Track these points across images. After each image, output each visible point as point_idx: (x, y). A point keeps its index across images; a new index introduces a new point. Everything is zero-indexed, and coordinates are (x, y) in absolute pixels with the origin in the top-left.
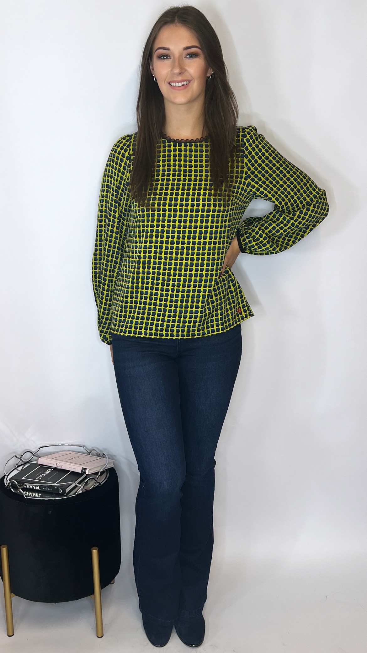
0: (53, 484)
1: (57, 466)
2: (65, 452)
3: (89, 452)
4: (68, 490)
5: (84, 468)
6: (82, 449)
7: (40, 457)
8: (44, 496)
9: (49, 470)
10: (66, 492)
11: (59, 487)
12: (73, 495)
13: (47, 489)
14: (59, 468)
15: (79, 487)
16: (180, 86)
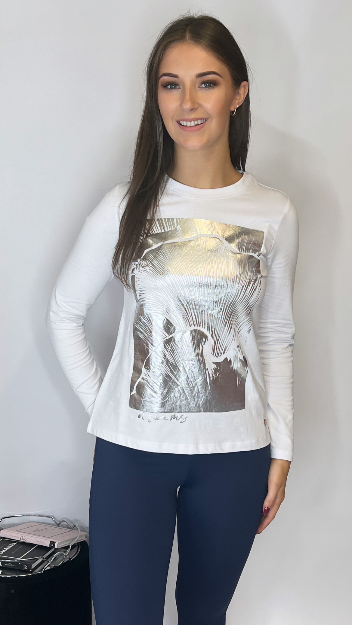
1: (21, 539)
2: (32, 524)
3: (58, 523)
4: (33, 566)
5: (52, 542)
6: (50, 520)
7: (3, 529)
8: (6, 573)
9: (12, 543)
10: (32, 568)
11: (24, 563)
12: (40, 571)
13: (9, 565)
14: (24, 541)
15: (47, 562)
16: (192, 125)
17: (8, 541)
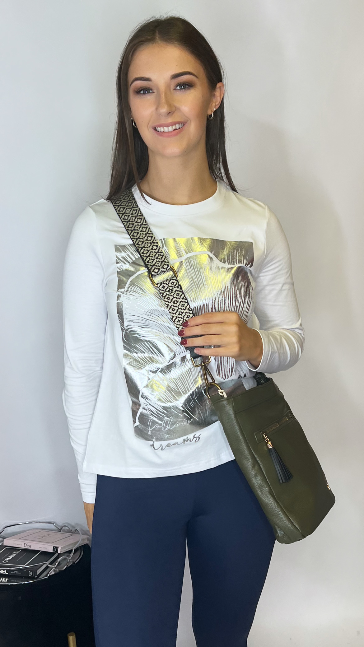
0: (22, 567)
1: (25, 546)
2: (34, 531)
3: (60, 528)
4: (38, 572)
5: (55, 547)
7: (6, 538)
8: (12, 581)
9: (16, 551)
11: (29, 569)
12: (45, 577)
13: (15, 573)
14: (28, 548)
15: (51, 567)
16: (170, 131)
17: (11, 549)
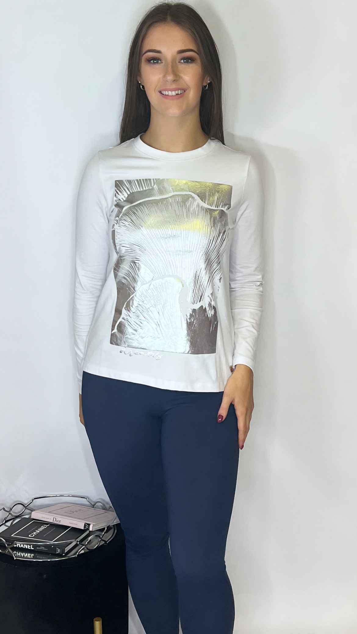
0: (49, 543)
1: (54, 520)
2: (64, 505)
3: (93, 504)
4: (67, 549)
5: (87, 524)
6: (85, 501)
7: (34, 510)
8: (37, 557)
9: (44, 525)
10: (65, 552)
11: (57, 546)
12: (74, 555)
13: (41, 549)
14: (57, 523)
15: (81, 545)
16: (173, 95)
17: (39, 523)
